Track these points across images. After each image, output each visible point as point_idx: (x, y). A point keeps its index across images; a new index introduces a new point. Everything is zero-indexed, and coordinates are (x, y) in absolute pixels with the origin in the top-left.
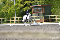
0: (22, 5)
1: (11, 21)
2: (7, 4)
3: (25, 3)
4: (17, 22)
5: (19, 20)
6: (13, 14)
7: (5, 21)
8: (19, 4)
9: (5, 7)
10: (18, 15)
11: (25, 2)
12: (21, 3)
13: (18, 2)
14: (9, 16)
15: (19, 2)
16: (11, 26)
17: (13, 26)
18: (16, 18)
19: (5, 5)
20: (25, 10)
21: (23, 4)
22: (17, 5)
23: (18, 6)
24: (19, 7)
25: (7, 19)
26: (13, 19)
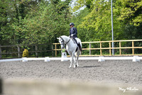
0: (129, 12)
1: (101, 48)
2: (95, 8)
3: (137, 6)
4: (116, 52)
5: (120, 48)
6: (106, 33)
7: (89, 49)
8: (122, 9)
9: (90, 15)
10: (119, 36)
11: (138, 3)
12: (128, 6)
13: (120, 4)
14: (98, 37)
15: (123, 4)
16: (100, 60)
17: (106, 60)
18: (113, 41)
19: (90, 11)
20: (137, 23)
21: (133, 9)
22: (117, 10)
23: (119, 14)
24: (122, 16)
25: (93, 44)
26: (107, 45)
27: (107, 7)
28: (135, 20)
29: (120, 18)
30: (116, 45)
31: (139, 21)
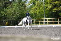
0: (51, 6)
1: (39, 22)
4: (46, 23)
5: (48, 21)
6: (42, 15)
7: (34, 22)
8: (48, 5)
9: (35, 8)
10: (47, 16)
11: (55, 2)
12: (51, 4)
13: (47, 3)
14: (38, 17)
15: (49, 3)
16: (39, 27)
17: (41, 27)
19: (35, 6)
20: (55, 11)
21: (53, 5)
22: (46, 5)
23: (47, 7)
25: (36, 20)
26: (42, 20)
27: (42, 4)
28: (54, 10)
29: (47, 9)
30: (46, 20)
31: (56, 10)
